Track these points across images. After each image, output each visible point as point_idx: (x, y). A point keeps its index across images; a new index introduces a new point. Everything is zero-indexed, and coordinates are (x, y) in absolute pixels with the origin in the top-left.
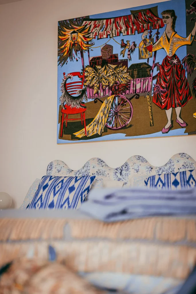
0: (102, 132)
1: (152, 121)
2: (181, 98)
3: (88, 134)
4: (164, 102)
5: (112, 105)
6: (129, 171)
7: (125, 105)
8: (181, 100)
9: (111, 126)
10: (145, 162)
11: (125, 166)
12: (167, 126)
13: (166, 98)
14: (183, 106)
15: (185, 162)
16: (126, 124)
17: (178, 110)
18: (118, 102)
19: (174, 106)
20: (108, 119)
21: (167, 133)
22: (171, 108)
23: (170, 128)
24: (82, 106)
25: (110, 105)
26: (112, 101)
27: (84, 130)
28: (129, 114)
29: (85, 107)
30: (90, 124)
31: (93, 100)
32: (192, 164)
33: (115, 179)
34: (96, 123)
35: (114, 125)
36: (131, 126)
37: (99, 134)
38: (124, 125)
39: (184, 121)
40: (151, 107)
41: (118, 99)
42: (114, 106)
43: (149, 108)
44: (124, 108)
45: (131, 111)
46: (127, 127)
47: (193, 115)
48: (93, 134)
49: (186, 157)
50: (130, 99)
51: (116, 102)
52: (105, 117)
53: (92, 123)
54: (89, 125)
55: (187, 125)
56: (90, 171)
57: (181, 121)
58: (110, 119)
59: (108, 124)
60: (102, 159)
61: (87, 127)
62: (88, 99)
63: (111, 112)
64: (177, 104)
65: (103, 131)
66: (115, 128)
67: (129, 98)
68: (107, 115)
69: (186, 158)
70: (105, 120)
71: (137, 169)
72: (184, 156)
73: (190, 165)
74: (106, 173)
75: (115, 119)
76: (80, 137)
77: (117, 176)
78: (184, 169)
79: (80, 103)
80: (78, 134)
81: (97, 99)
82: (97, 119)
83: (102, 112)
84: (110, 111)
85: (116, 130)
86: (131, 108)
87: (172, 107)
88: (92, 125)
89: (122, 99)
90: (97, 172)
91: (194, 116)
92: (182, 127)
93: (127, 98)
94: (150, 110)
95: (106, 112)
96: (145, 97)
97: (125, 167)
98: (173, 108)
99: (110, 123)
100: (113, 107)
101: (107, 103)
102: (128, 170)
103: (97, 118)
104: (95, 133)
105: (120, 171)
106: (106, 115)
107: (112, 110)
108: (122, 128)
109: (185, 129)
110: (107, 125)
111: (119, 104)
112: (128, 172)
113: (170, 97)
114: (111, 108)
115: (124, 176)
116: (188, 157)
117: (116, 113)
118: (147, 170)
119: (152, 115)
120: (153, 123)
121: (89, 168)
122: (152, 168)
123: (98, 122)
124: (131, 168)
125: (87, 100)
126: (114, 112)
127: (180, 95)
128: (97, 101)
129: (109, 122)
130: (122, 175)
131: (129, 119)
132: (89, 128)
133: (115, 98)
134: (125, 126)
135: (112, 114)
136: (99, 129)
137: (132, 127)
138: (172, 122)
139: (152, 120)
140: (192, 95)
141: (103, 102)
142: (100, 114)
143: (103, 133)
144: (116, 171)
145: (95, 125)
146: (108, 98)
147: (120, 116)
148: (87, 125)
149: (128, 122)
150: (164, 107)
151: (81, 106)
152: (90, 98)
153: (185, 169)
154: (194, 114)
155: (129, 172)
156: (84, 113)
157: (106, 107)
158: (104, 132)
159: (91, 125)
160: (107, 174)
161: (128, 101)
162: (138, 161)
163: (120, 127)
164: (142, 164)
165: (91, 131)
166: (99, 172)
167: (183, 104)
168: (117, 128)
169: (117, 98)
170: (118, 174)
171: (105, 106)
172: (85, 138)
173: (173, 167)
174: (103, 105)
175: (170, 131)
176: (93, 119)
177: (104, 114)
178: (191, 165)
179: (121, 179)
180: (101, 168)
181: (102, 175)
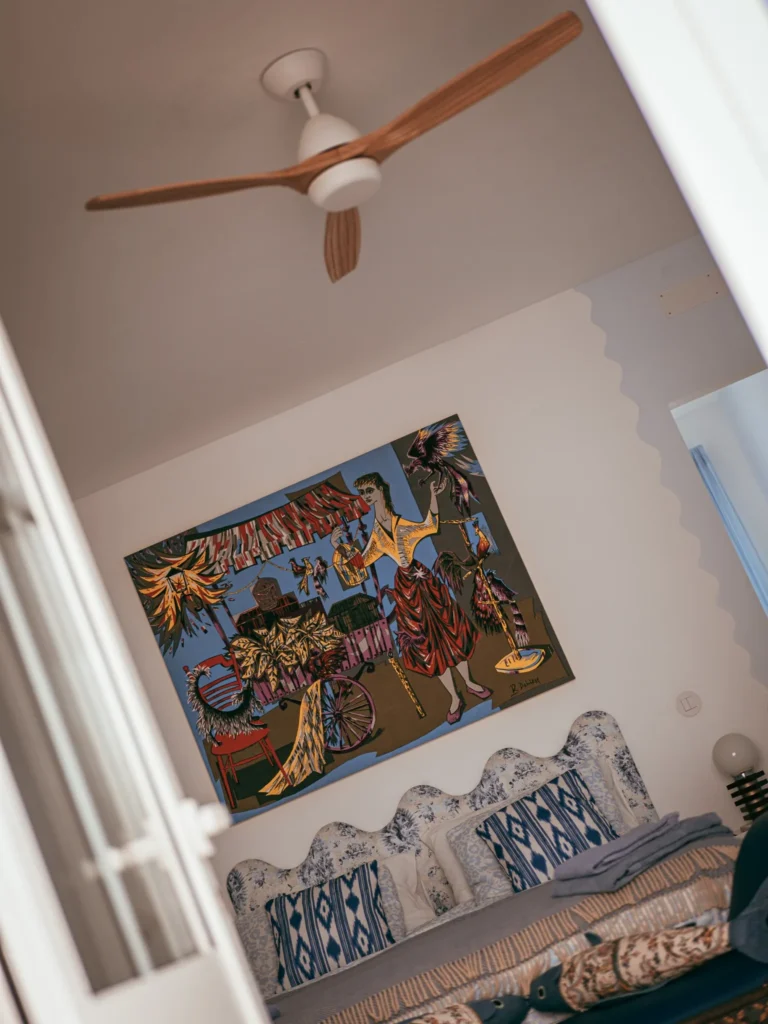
0: (324, 766)
1: (419, 708)
2: (459, 642)
3: (294, 780)
4: (430, 660)
5: (322, 701)
6: (414, 824)
7: (351, 692)
8: (461, 646)
9: (337, 747)
10: (437, 794)
11: (402, 817)
12: (454, 707)
13: (430, 652)
14: (470, 656)
15: (517, 764)
16: (368, 731)
17: (463, 668)
18: (334, 691)
19: (451, 663)
20: (325, 735)
21: (458, 720)
22: (448, 669)
23: (462, 709)
24: (256, 726)
25: (318, 702)
26: (319, 695)
27: (282, 776)
28: (367, 707)
29: (264, 726)
30: (290, 758)
31: (277, 704)
32: (531, 764)
33: (391, 851)
34: (301, 751)
35: (343, 743)
36: (379, 732)
37: (318, 771)
38: (365, 735)
39: (482, 686)
40: (406, 679)
41: (331, 685)
42: (328, 702)
43: (404, 682)
44: (351, 700)
45: (368, 701)
46: (373, 735)
47: (495, 669)
48: (305, 777)
49: (514, 754)
50: (357, 678)
51: (330, 692)
52: (317, 732)
53: (292, 753)
54: (287, 761)
55: (492, 692)
56: (331, 856)
57: (478, 688)
58: (330, 733)
59: (330, 745)
60: (345, 821)
61: (285, 767)
62: (264, 707)
63: (328, 716)
64: (456, 658)
65: (324, 763)
66: (348, 747)
67: (353, 675)
68: (321, 727)
69: (515, 757)
70: (319, 739)
71: (430, 813)
72: (510, 754)
73: (528, 767)
74: (368, 846)
75: (340, 727)
76: (278, 791)
77: (393, 845)
78: (521, 779)
79: (248, 721)
80: (269, 789)
81: (284, 699)
82: (302, 742)
83: (307, 725)
84: (323, 716)
85: (354, 750)
86: (366, 696)
87: (448, 666)
88: (296, 759)
89: (341, 683)
90: (347, 852)
91: (498, 670)
92: (485, 699)
93: (349, 678)
94: (406, 687)
95: (314, 721)
96: (387, 664)
97: (404, 820)
98: (451, 667)
99: (334, 741)
100: (326, 705)
101: (310, 702)
102: (410, 823)
103: (299, 739)
104: (309, 772)
105: (395, 832)
106: (318, 728)
107: (326, 712)
108: (363, 743)
109: (490, 702)
110: (328, 747)
111: (337, 696)
112: (412, 828)
113: (437, 647)
114: (323, 710)
115: (409, 838)
116: (518, 753)
117: (338, 717)
118: (449, 808)
119: (415, 696)
120: (423, 711)
121: (326, 851)
122: (457, 802)
123: (306, 747)
124: (415, 816)
125: (262, 708)
126: (334, 714)
127: (456, 637)
128: (286, 704)
129: (330, 738)
130: (403, 839)
131: (371, 718)
132: (291, 767)
133: (323, 686)
134: (369, 735)
135: (329, 721)
136: (313, 762)
137: (384, 734)
138: (460, 695)
139: (419, 703)
140: (479, 630)
141: (300, 703)
142: (302, 732)
143: (326, 768)
144: (387, 834)
145: (303, 756)
146: (309, 691)
147: (349, 718)
148: (283, 763)
149: (372, 726)
150: (432, 672)
151: (252, 725)
152: (267, 702)
153: (523, 778)
154: (497, 666)
155: (416, 826)
156: (267, 740)
157: (311, 710)
158: (327, 763)
159: (293, 758)
160: (370, 848)
161: (354, 683)
162: (424, 796)
163: (358, 742)
164: (435, 800)
165: (297, 771)
166: (352, 851)
167: (467, 653)
168: (351, 745)
169: (327, 684)
170: (395, 840)
171: (308, 709)
172: (293, 791)
173: (498, 784)
174: (303, 708)
175: (464, 714)
176: (293, 744)
177: (311, 726)
178: (530, 766)
179: (404, 847)
180: (353, 840)
181: (360, 855)
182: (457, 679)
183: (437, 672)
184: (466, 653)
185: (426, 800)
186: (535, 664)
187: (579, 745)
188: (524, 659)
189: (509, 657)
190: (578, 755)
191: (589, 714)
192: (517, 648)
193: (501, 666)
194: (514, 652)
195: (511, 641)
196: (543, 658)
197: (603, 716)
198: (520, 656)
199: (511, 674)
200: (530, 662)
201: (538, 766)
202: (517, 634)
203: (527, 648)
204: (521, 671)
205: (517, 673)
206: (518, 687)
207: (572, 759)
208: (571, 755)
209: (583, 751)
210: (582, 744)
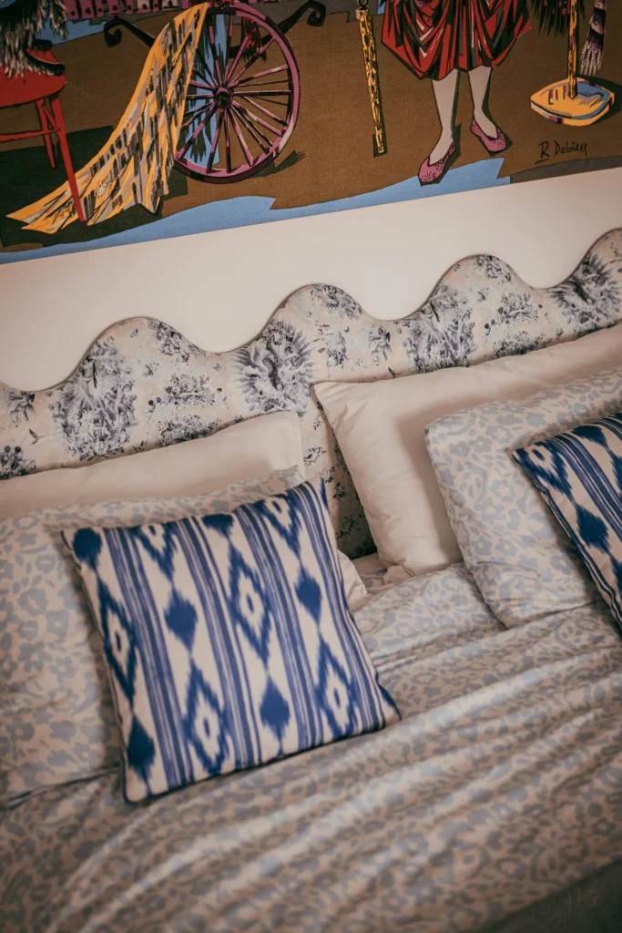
0: (164, 198)
1: (379, 133)
2: (491, 25)
3: (92, 210)
4: (429, 42)
5: (200, 55)
6: (307, 362)
7: (264, 55)
8: (491, 35)
9: (200, 166)
10: (357, 313)
11: (285, 343)
12: (438, 154)
13: (435, 24)
14: (498, 60)
15: (506, 294)
16: (272, 150)
17: (479, 78)
18: (229, 40)
19: (463, 62)
20: (184, 130)
21: (437, 180)
22: (455, 72)
23: (450, 160)
24: (38, 63)
25: (191, 55)
26: (196, 39)
27: (68, 194)
28: (284, 99)
29: (58, 70)
30: (95, 160)
31: (99, 28)
32: (526, 299)
33: (250, 405)
34: (124, 151)
35: (216, 160)
36: (292, 159)
37: (149, 205)
38: (263, 157)
39: (497, 127)
40: (375, 65)
41: (228, 25)
42: (210, 62)
43: (370, 70)
44: (258, 71)
45: (291, 87)
46: (277, 162)
47: (530, 101)
48: (117, 210)
49: (503, 271)
50: (283, 28)
51: (220, 40)
52: (170, 120)
53: (105, 151)
54: (91, 164)
55: (509, 143)
56: (134, 391)
57: (488, 128)
58: (196, 128)
59: (187, 156)
60: (170, 321)
61: (81, 177)
62: (70, 25)
63: (200, 92)
64: (475, 55)
65: (166, 192)
66: (223, 173)
67: (277, 20)
68: (181, 112)
69: (504, 279)
70: (169, 135)
71: (339, 348)
72: (497, 270)
73: (520, 304)
74: (211, 386)
75: (219, 126)
76: (51, 226)
77: (258, 395)
78: (504, 323)
79: (24, 46)
80: (34, 216)
81: (117, 21)
82: (132, 132)
83: (153, 95)
84: (193, 88)
85: (230, 181)
86: (289, 71)
87: (456, 65)
88: (109, 165)
89: (248, 27)
90: (169, 390)
91: (533, 106)
92: (493, 154)
93: (268, 21)
94: (371, 82)
95: (170, 94)
96: (351, 18)
97: (288, 349)
98: (460, 70)
99: (199, 149)
100: (205, 66)
101: (173, 47)
102: (301, 358)
103: (127, 123)
104: (128, 202)
105: (267, 369)
106: (174, 111)
107: (199, 81)
108: (254, 172)
109: (500, 161)
110: (182, 159)
111: (232, 52)
112: (302, 369)
113: (450, 21)
114: (195, 73)
115: (290, 387)
116: (508, 271)
117: (223, 100)
118: (374, 345)
119: (379, 106)
120: (384, 142)
121: (127, 379)
122: (388, 336)
123: (137, 147)
124: (313, 348)
125: (63, 26)
126: (214, 91)
127: (489, 13)
128: (118, 32)
129: (191, 142)
130: (279, 386)
131: (285, 124)
132: (93, 180)
133: (210, 20)
134: (270, 160)
135: (200, 103)
136: (143, 182)
137: (300, 165)
138: (456, 131)
139: (382, 126)
140: (531, 13)
141: (150, 42)
142: (139, 109)
143: (165, 203)
144: (250, 370)
145: (125, 162)
146: (178, 20)
147: (242, 111)
148: (77, 168)
149: (282, 144)
150: (425, 68)
151: (32, 61)
152: (78, 15)
153: (508, 323)
154: (534, 98)
155: (308, 368)
156: (56, 103)
157: (169, 67)
158: (172, 194)
159: (102, 162)
160: (213, 390)
161: (275, 36)
162: (336, 312)
163: (245, 168)
164: (352, 324)
165: (103, 193)
166: (179, 390)
167: (496, 54)
168: (230, 170)
169: (220, 19)
170: (264, 385)
171: (164, 61)
172: (81, 233)
173: (467, 322)
174: (156, 55)
175: (449, 171)
176: (110, 129)
177: (161, 102)
178: (523, 303)
179: (276, 402)
180: (184, 368)
181: (192, 401)
182: (462, 96)
183: (434, 72)
184: (495, 52)
185: (337, 320)
186: (591, 116)
187: (606, 286)
188: (580, 99)
189: (558, 87)
190: (600, 303)
192: (577, 75)
193: (540, 98)
194: (569, 81)
195: (572, 56)
196: (607, 109)
198: (575, 92)
199: (550, 120)
200: (587, 110)
201: (535, 307)
202: (587, 46)
203: (592, 81)
204: (566, 121)
205: (560, 121)
207: (587, 307)
208: (589, 301)
209: (609, 300)
210: (613, 285)
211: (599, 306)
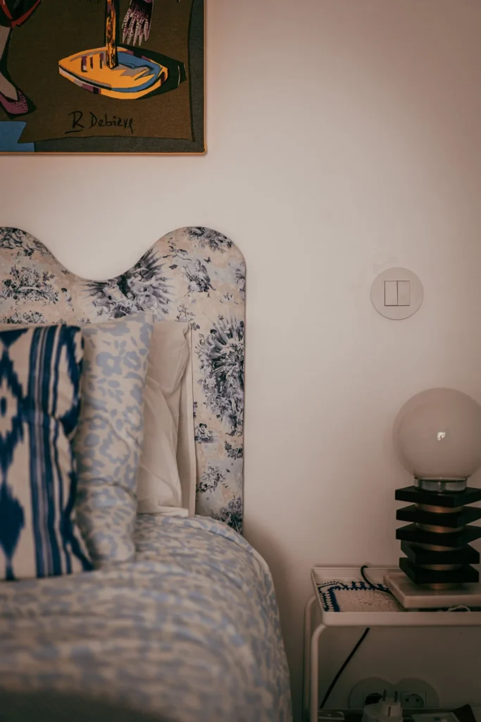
14: (19, 22)
15: (19, 267)
32: (45, 278)
39: (17, 89)
47: (57, 66)
49: (24, 245)
55: (32, 107)
57: (9, 90)
69: (23, 253)
72: (16, 242)
73: (36, 281)
78: (11, 298)
91: (61, 71)
92: (12, 117)
109: (22, 125)
116: (33, 246)
153: (15, 298)
154: (63, 62)
167: (17, 13)
178: (41, 281)
186: (138, 89)
187: (153, 281)
188: (121, 70)
189: (94, 54)
190: (141, 300)
191: (198, 232)
192: (117, 43)
193: (70, 65)
194: (108, 49)
195: (111, 23)
196: (158, 84)
197: (224, 246)
198: (115, 62)
199: (83, 89)
200: (130, 82)
201: (57, 288)
202: (129, 14)
203: (138, 51)
204: (104, 92)
205: (96, 91)
206: (86, 121)
207: (126, 302)
208: (130, 295)
209: (153, 297)
210: (160, 282)
211: (141, 303)
